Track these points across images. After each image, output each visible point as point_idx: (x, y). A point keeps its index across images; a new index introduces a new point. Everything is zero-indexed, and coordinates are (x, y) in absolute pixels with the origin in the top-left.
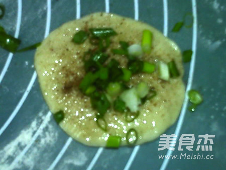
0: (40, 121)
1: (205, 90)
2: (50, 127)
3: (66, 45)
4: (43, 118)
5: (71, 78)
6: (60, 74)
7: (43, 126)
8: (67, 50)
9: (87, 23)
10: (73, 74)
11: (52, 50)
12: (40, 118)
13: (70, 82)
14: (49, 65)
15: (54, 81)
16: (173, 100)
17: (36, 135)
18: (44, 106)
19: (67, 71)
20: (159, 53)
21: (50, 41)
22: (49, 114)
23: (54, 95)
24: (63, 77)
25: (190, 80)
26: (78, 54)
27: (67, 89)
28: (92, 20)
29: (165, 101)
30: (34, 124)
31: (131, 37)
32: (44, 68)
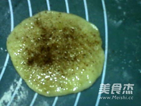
0: (15, 85)
1: (116, 52)
2: (23, 88)
3: (26, 34)
4: (17, 83)
5: (32, 55)
6: (24, 53)
7: (18, 88)
8: (27, 37)
9: (37, 18)
10: (33, 53)
11: (17, 38)
12: (15, 83)
13: (32, 58)
14: (17, 48)
15: (21, 58)
16: (98, 61)
17: (14, 94)
18: (16, 75)
19: (29, 51)
20: (85, 32)
21: (15, 33)
22: (21, 80)
23: (22, 67)
24: (27, 55)
25: (106, 47)
26: (34, 39)
27: (30, 62)
28: (40, 16)
29: (93, 62)
30: (12, 87)
31: (66, 24)
32: (14, 51)
